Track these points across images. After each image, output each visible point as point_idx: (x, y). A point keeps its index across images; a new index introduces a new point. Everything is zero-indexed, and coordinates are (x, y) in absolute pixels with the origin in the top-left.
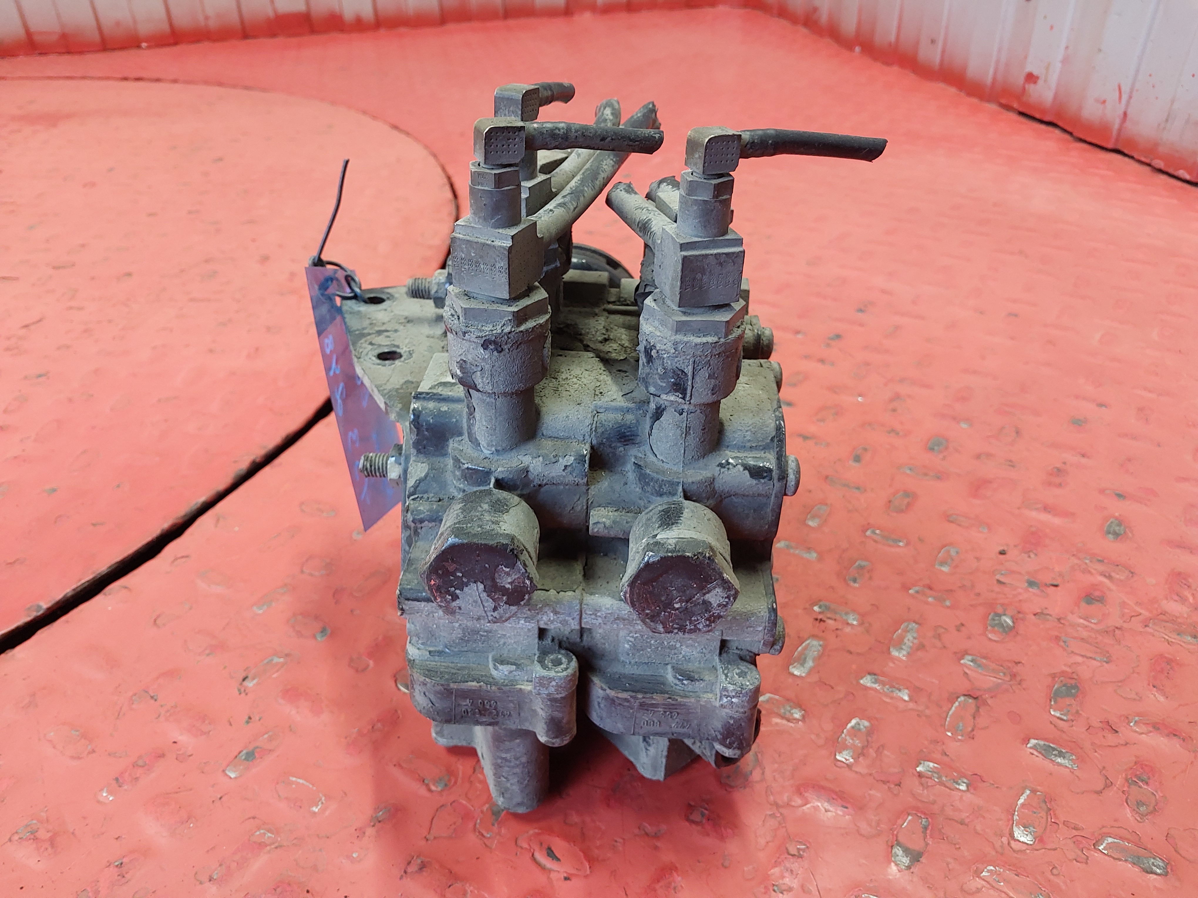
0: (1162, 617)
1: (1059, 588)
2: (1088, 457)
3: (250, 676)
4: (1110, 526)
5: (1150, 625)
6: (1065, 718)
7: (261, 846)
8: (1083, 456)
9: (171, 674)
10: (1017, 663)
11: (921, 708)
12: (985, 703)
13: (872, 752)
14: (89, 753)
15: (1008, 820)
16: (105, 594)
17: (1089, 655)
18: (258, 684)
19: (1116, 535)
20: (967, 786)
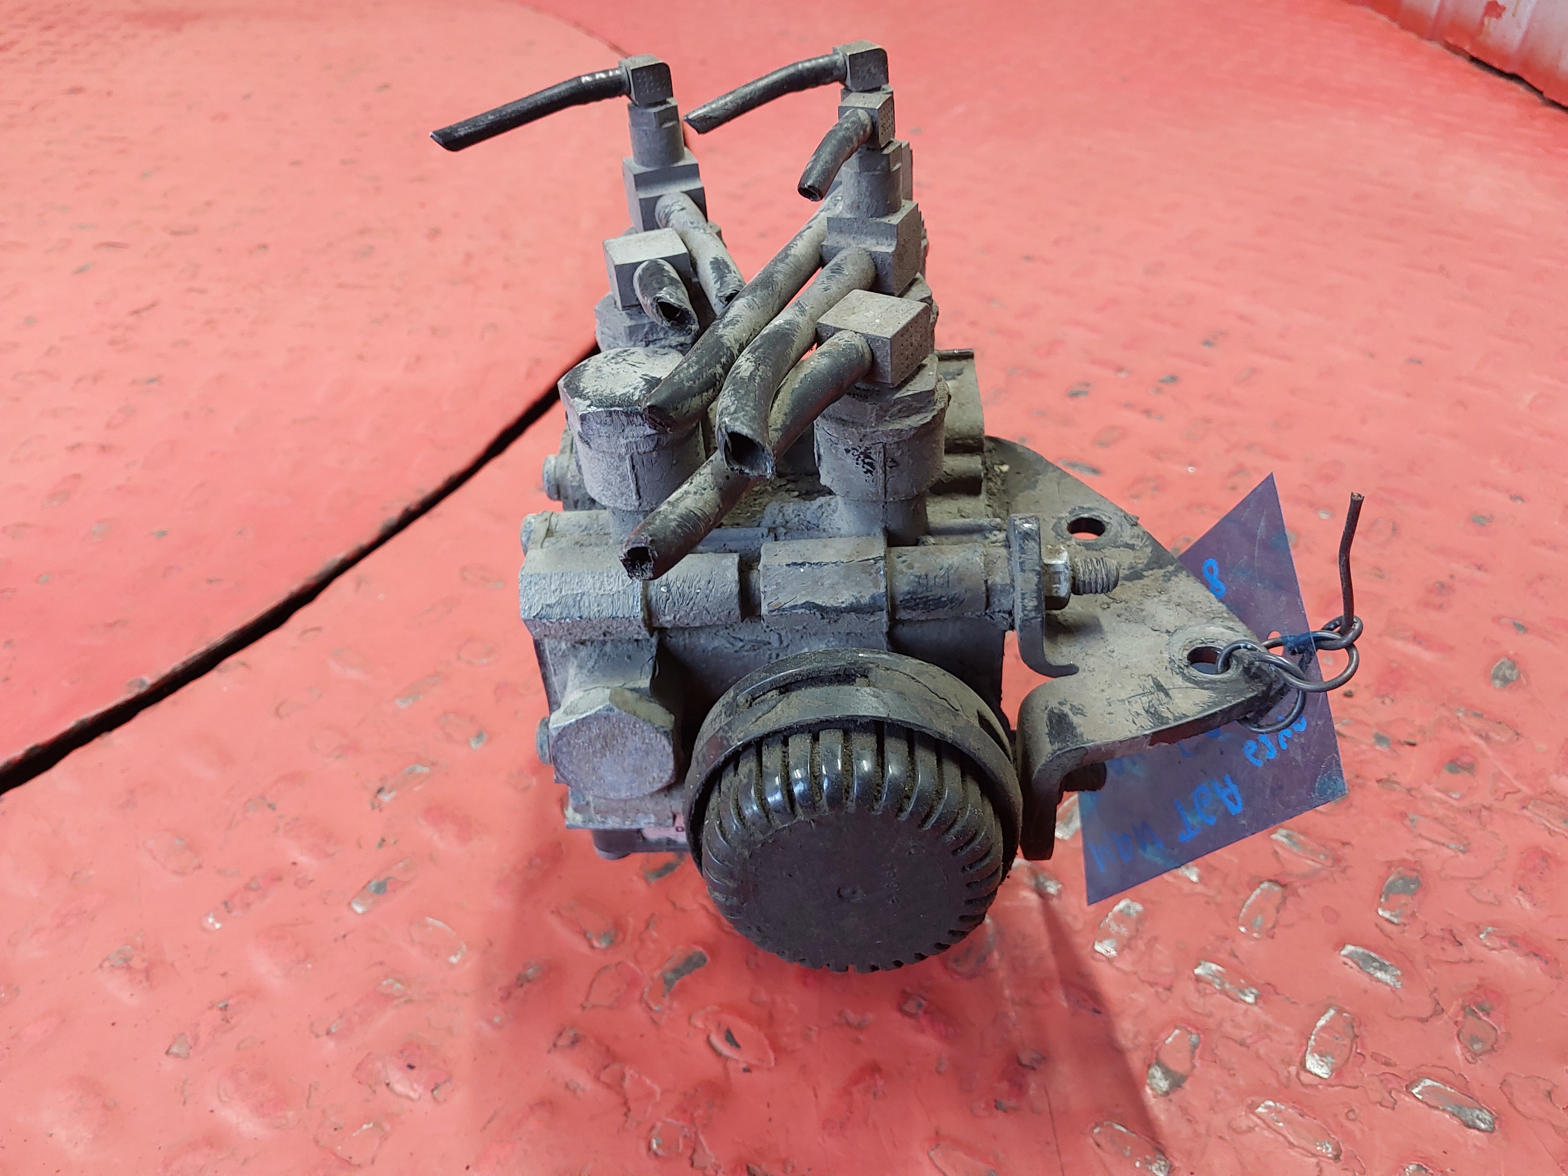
0: (1547, 797)
1: (1415, 748)
2: (1486, 571)
3: (387, 788)
4: (1499, 668)
5: (1530, 807)
6: (1396, 920)
7: (388, 998)
8: (1479, 568)
9: (294, 778)
10: (1345, 844)
11: (1212, 893)
12: (1295, 894)
13: (1141, 945)
14: (194, 869)
15: (1301, 1045)
16: (220, 670)
17: (1443, 840)
18: (395, 799)
19: (1505, 680)
20: (1256, 998)
